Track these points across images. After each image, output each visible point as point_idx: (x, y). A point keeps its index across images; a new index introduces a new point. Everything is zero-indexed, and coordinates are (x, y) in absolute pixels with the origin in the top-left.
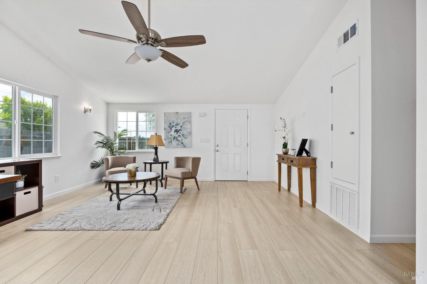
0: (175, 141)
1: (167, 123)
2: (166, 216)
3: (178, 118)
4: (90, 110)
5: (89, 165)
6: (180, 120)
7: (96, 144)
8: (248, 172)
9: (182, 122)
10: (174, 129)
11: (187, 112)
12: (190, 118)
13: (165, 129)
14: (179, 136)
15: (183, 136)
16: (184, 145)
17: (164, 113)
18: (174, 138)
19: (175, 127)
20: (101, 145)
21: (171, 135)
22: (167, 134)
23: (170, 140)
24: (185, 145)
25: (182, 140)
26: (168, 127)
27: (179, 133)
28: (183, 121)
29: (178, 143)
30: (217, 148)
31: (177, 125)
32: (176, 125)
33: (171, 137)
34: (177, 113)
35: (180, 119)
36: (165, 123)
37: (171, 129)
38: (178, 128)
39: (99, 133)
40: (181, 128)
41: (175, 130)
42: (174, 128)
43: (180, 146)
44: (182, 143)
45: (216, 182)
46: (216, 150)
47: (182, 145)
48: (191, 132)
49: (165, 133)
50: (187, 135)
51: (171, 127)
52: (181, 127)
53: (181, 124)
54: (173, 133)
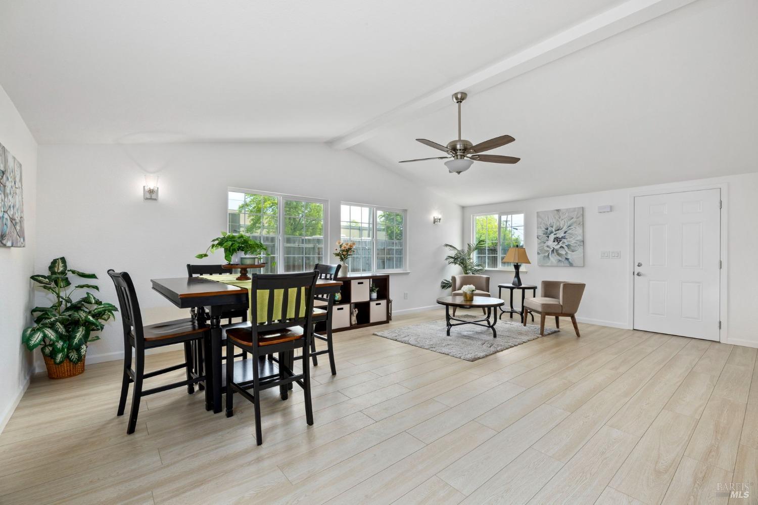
0: (555, 256)
1: (541, 228)
2: (492, 353)
3: (560, 218)
4: (440, 220)
5: (439, 284)
6: (562, 223)
7: (446, 259)
8: (720, 322)
9: (566, 224)
10: (552, 237)
11: (575, 208)
12: (581, 218)
13: (538, 238)
14: (562, 247)
15: (568, 248)
16: (569, 262)
17: (537, 213)
18: (553, 251)
19: (555, 233)
20: (452, 260)
21: (548, 246)
22: (542, 244)
23: (547, 254)
24: (571, 262)
25: (567, 253)
26: (544, 234)
27: (561, 242)
28: (569, 223)
29: (560, 258)
30: (638, 270)
31: (558, 230)
32: (556, 231)
33: (548, 249)
34: (558, 211)
35: (563, 220)
36: (538, 228)
37: (548, 237)
38: (560, 234)
39: (451, 246)
40: (565, 235)
41: (555, 238)
42: (552, 234)
43: (562, 265)
44: (567, 259)
45: (635, 331)
46: (636, 273)
47: (566, 261)
48: (583, 241)
49: (539, 244)
50: (576, 246)
51: (547, 234)
52: (565, 233)
53: (565, 229)
54: (551, 243)
